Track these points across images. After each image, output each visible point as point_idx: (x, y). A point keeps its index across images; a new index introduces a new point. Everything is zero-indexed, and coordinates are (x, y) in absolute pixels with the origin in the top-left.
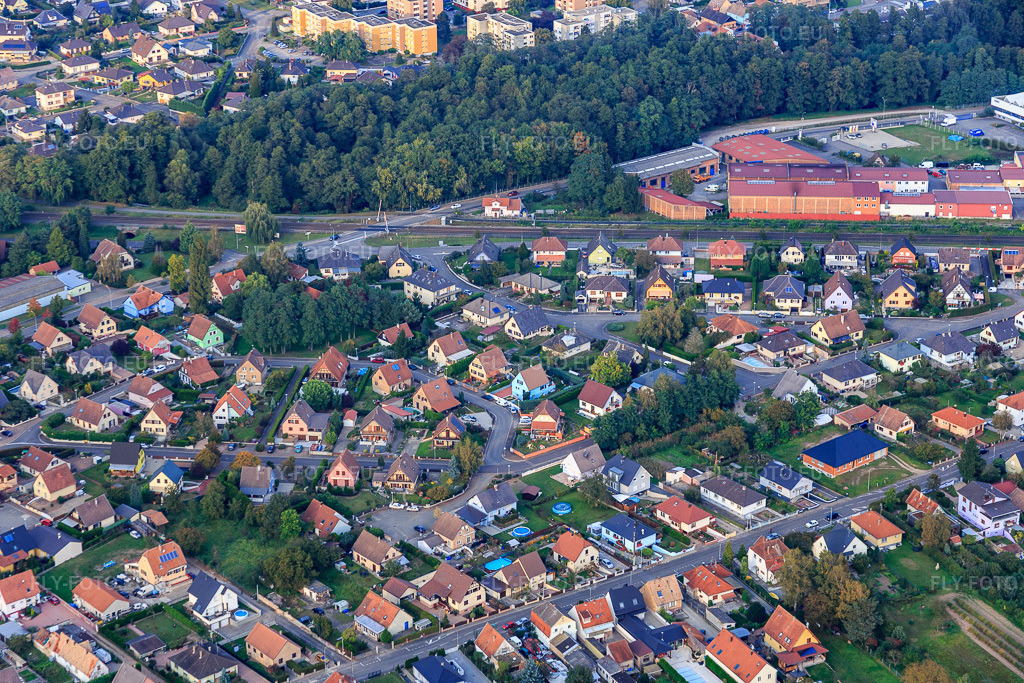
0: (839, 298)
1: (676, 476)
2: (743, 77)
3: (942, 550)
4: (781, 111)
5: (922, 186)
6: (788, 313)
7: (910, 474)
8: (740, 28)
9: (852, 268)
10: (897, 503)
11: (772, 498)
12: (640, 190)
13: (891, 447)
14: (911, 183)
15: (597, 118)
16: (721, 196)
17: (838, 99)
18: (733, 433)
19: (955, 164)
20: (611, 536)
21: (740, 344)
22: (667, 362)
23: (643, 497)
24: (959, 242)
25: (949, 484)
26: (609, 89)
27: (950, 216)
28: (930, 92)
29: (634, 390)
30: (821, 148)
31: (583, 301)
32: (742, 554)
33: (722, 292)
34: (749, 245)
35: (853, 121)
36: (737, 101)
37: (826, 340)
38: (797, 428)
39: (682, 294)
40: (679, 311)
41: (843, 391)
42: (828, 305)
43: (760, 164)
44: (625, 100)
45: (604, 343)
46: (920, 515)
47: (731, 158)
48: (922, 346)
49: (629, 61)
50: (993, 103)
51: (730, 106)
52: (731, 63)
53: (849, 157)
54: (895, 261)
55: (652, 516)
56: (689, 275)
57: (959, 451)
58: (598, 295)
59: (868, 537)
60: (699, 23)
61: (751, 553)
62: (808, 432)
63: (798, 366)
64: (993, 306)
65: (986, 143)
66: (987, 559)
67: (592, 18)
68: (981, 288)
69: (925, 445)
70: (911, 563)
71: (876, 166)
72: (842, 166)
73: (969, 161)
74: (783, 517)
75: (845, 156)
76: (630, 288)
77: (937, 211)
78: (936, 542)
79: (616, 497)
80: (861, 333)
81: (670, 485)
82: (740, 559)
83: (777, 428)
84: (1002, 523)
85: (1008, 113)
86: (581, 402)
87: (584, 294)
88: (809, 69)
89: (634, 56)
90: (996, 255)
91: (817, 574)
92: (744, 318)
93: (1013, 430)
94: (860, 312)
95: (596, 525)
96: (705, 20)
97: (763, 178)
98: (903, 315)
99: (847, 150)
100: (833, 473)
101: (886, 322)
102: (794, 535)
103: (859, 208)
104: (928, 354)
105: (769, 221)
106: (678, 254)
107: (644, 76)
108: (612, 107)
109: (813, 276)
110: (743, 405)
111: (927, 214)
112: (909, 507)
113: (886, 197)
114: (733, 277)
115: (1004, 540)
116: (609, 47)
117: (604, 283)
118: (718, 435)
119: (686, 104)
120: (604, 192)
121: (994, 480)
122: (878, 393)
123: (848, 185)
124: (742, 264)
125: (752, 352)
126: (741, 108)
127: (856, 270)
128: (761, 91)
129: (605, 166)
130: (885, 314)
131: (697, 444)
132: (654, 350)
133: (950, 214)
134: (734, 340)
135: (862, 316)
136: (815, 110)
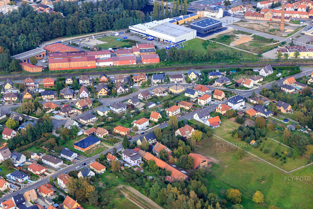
0: (84, 94)
1: (34, 156)
2: (52, 25)
3: (118, 172)
4: (65, 35)
5: (109, 56)
6: (68, 100)
7: (108, 148)
8: (51, 9)
9: (88, 84)
10: (104, 158)
11: (65, 160)
12: (20, 64)
13: (102, 140)
14: (105, 55)
15: (6, 42)
16: (47, 64)
17: (82, 30)
18: (52, 140)
19: (119, 48)
20: (13, 178)
21: (54, 111)
22: (31, 119)
23: (24, 164)
24: (120, 73)
25: (120, 150)
26: (9, 32)
27: (118, 65)
28: (110, 26)
29: (20, 129)
30: (77, 46)
31: (3, 101)
32: (56, 180)
33: (47, 95)
34: (56, 79)
35: (87, 37)
36: (50, 33)
37: (80, 108)
38: (72, 137)
39: (35, 96)
40: (33, 103)
41: (86, 124)
42: (81, 96)
43: (58, 53)
44: (14, 35)
45: (10, 114)
46: (111, 161)
47: (49, 51)
48: (110, 107)
49: (15, 23)
50: (129, 28)
51: (48, 35)
52: (48, 22)
53: (86, 48)
54: (101, 80)
55: (27, 170)
56: (37, 90)
57: (122, 139)
58: (8, 99)
59: (95, 170)
60: (38, 8)
61: (58, 179)
62: (76, 138)
63: (72, 117)
64: (132, 92)
65: (128, 41)
66: (132, 173)
67: (3, 9)
68: (128, 87)
69: (112, 138)
70: (109, 177)
71: (94, 51)
72: (84, 52)
73: (123, 47)
74: (68, 166)
75: (85, 48)
76: (18, 96)
77: (113, 63)
78: (116, 169)
79: (15, 165)
80: (91, 104)
81: (32, 159)
82: (55, 181)
83: (66, 137)
84: (136, 161)
85: (134, 31)
86: (3, 135)
87: (3, 99)
88: (72, 22)
89: (17, 21)
90: (132, 76)
91: (79, 184)
92: (54, 103)
93: (139, 131)
94: (90, 98)
95: (9, 175)
96: (40, 8)
97: (59, 57)
98: (104, 97)
99: (85, 46)
100: (83, 150)
101: (99, 100)
102: (72, 172)
103: (89, 64)
104: (112, 109)
105: (62, 71)
106: (33, 83)
107: (20, 27)
108: (10, 38)
109: (76, 87)
110: (55, 131)
111: (111, 65)
112: (108, 159)
113: (97, 60)
114: (51, 90)
115: (137, 166)
116: (9, 18)
117: (9, 95)
118: (47, 142)
119: (33, 35)
120: (9, 65)
121: (133, 148)
122: (97, 123)
123: (85, 58)
124: (53, 85)
125: (57, 113)
126: (52, 35)
127: (89, 84)
128: (58, 29)
129: (9, 57)
130: (98, 98)
131: (41, 145)
132: (26, 115)
133: (118, 64)
134: (52, 110)
135: (92, 99)
136: (75, 34)
